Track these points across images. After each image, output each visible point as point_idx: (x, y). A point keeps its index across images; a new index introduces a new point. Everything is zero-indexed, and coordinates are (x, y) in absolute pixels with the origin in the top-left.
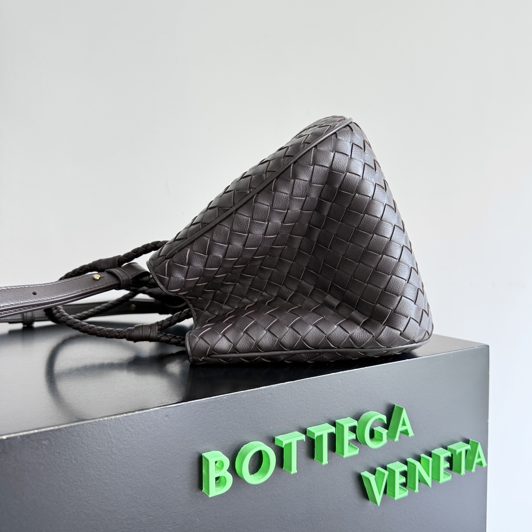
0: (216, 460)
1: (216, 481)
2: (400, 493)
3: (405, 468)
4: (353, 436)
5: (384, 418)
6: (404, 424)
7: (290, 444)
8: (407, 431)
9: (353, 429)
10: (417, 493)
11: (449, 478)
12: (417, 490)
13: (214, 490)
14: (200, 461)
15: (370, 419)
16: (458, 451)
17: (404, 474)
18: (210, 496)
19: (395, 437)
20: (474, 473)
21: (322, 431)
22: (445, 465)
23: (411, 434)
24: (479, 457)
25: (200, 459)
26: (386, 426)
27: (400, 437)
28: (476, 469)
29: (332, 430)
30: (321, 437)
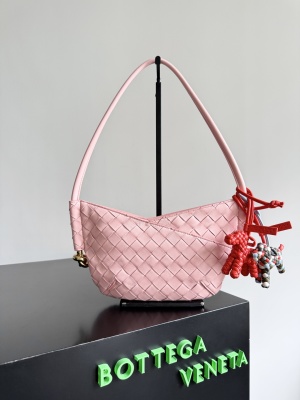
0: (104, 368)
1: (104, 379)
2: (199, 380)
3: (202, 367)
4: (174, 354)
5: (190, 343)
6: (201, 346)
7: (141, 359)
9: (175, 350)
10: (209, 379)
11: (226, 371)
13: (103, 384)
14: (97, 370)
15: (183, 344)
16: (231, 357)
17: (202, 370)
18: (101, 387)
19: (197, 352)
21: (158, 351)
22: (224, 364)
23: (205, 350)
24: (243, 359)
26: (193, 347)
27: (199, 353)
28: (241, 366)
29: (163, 351)
30: (158, 355)
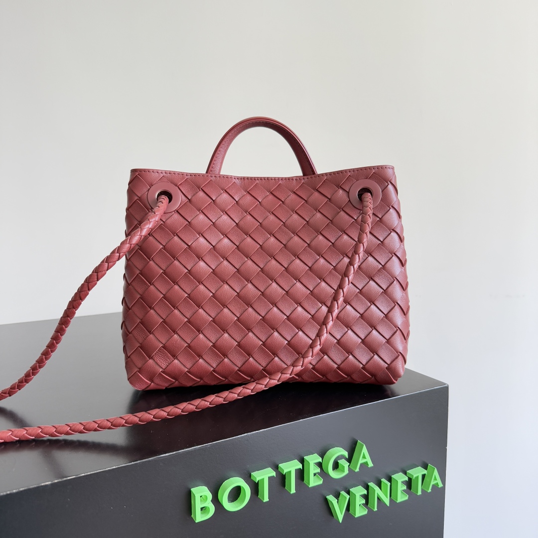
0: (201, 495)
1: (201, 510)
2: (360, 511)
3: (365, 492)
4: (318, 470)
5: (346, 454)
6: (364, 457)
7: (263, 479)
8: (367, 462)
9: (319, 465)
10: (376, 511)
11: (406, 498)
12: (376, 509)
13: (199, 517)
14: (189, 496)
15: (333, 455)
16: (415, 476)
17: (365, 497)
18: (196, 522)
19: (356, 468)
20: (430, 492)
22: (401, 487)
23: (371, 465)
24: (435, 479)
25: (189, 493)
27: (360, 469)
28: (432, 490)
29: (300, 466)
30: (290, 472)
